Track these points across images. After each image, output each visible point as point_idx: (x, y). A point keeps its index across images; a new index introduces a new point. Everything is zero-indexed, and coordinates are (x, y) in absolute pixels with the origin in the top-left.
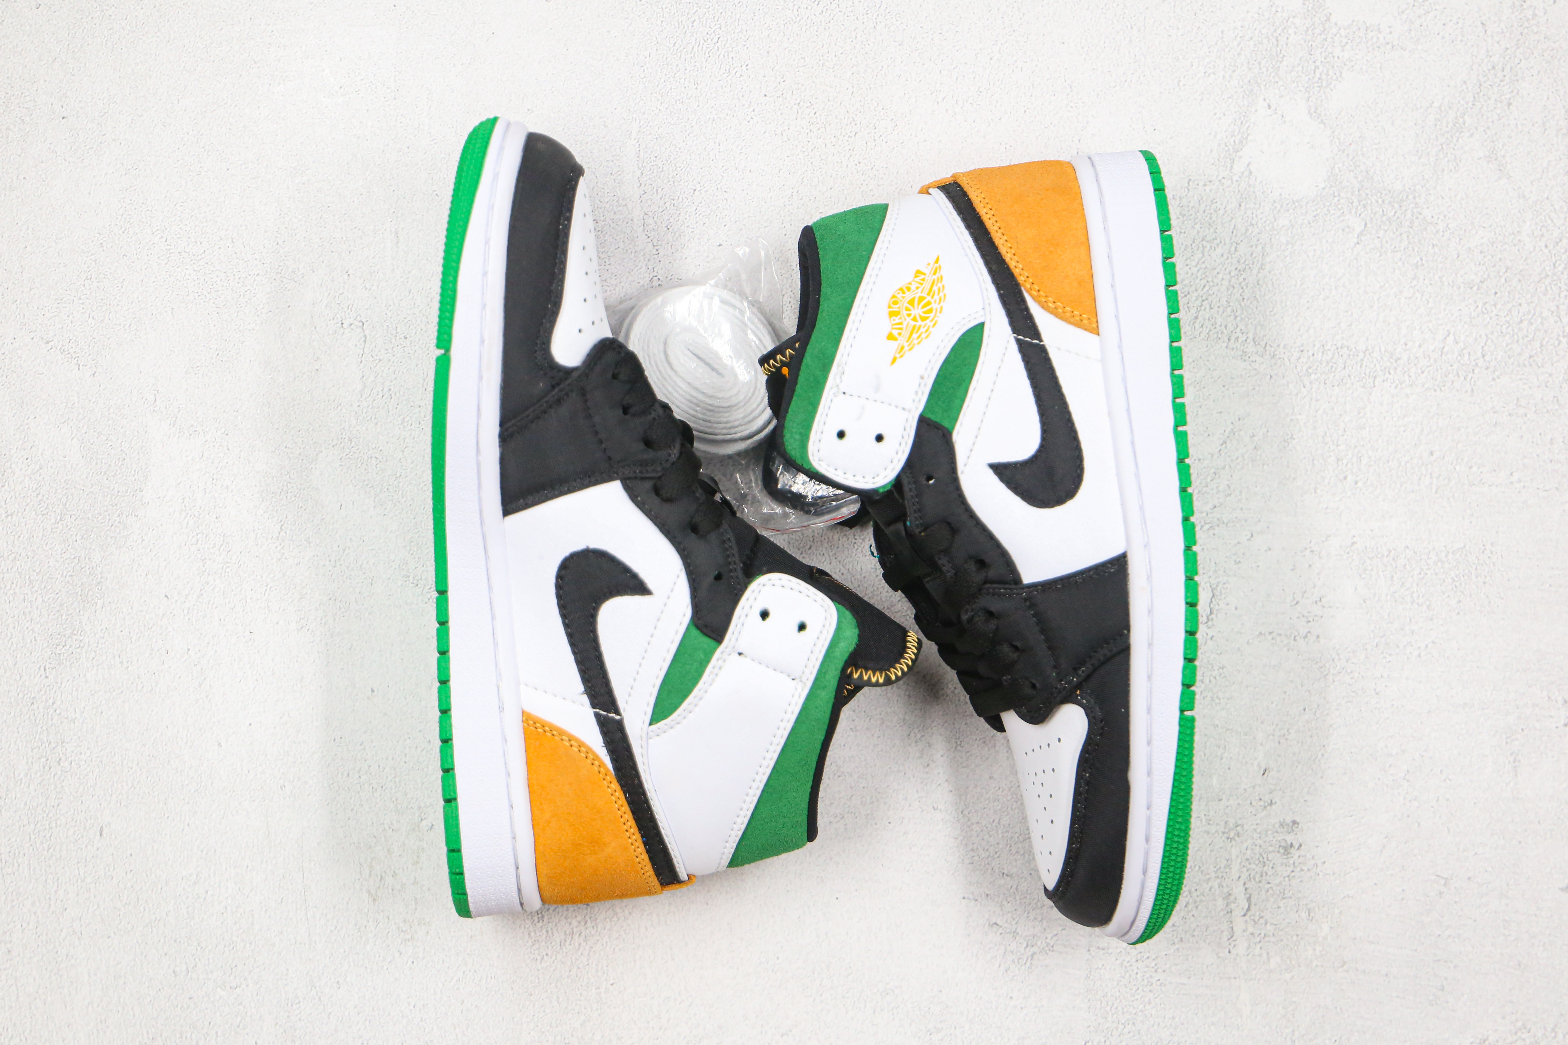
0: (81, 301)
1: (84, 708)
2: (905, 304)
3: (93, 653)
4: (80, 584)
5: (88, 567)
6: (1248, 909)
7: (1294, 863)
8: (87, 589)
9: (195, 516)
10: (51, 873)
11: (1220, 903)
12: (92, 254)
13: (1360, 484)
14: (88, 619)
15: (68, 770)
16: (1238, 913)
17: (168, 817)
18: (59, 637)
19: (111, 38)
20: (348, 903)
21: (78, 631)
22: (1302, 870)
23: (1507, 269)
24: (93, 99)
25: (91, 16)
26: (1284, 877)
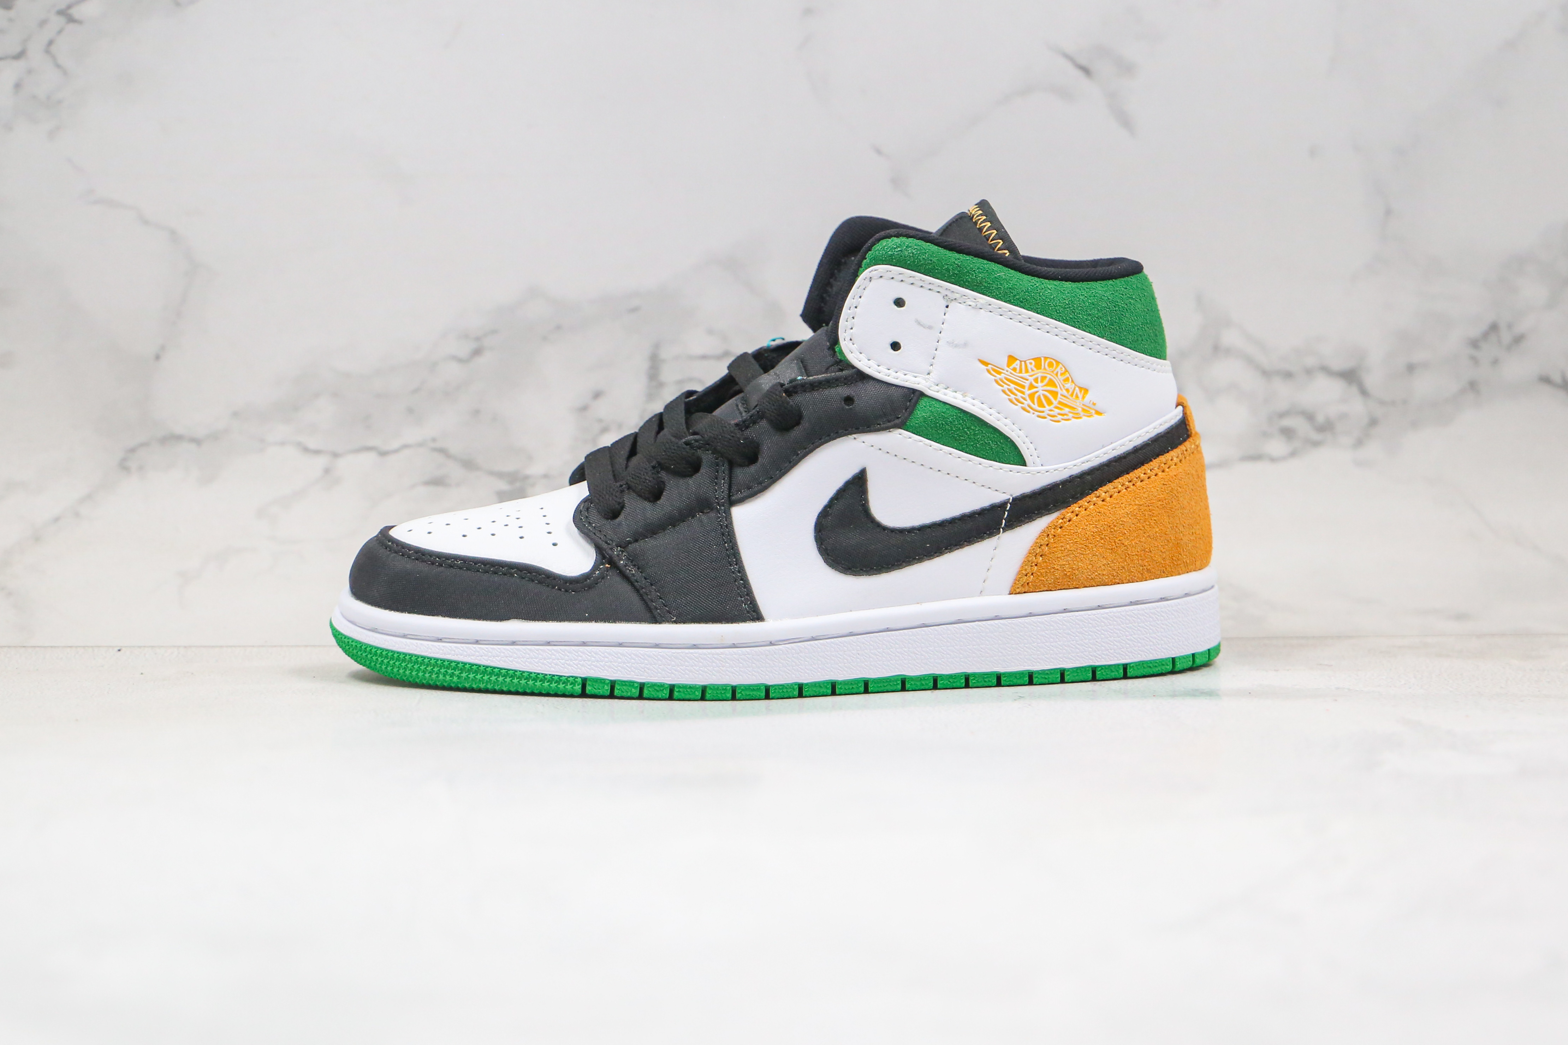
2: (1049, 376)
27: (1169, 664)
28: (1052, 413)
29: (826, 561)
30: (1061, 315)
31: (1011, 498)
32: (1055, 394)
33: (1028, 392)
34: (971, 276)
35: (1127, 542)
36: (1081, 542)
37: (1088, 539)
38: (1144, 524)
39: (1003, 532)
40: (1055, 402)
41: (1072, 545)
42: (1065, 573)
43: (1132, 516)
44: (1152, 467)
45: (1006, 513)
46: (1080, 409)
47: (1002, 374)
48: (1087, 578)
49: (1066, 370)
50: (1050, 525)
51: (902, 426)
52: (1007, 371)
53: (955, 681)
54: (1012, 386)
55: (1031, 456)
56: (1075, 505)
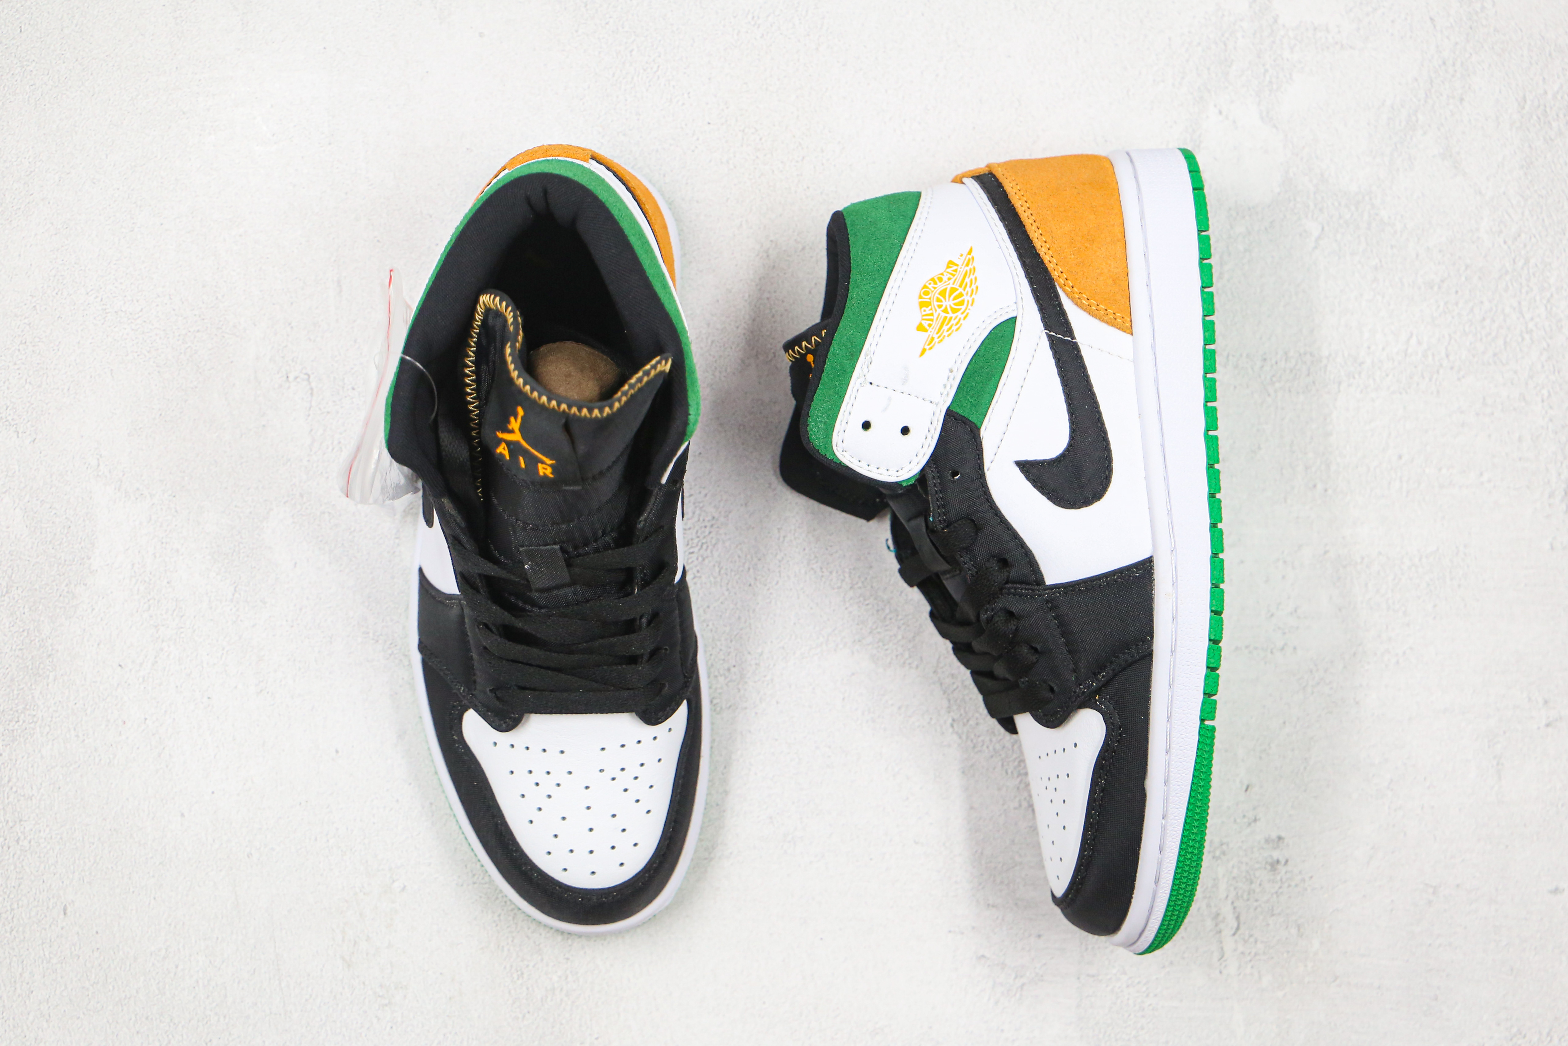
0: (16, 367)
1: (41, 784)
2: (937, 295)
3: (47, 729)
4: (30, 657)
5: (37, 640)
6: (1238, 929)
7: (1281, 880)
8: (38, 663)
9: (145, 581)
10: (15, 956)
11: (1209, 923)
12: (25, 318)
13: (1330, 492)
14: (41, 693)
15: (27, 848)
16: (1227, 933)
17: (133, 892)
18: (11, 712)
19: (33, 94)
20: (322, 970)
21: (30, 706)
22: (1289, 886)
23: (1467, 267)
24: (18, 158)
25: (12, 73)
26: (1272, 894)
28: (969, 293)
29: (1098, 499)
31: (1045, 331)
32: (953, 290)
33: (950, 314)
39: (1075, 338)
40: (960, 290)
42: (1113, 284)
45: (1058, 336)
46: (966, 268)
47: (934, 336)
48: (1119, 265)
49: (932, 280)
51: (977, 429)
52: (932, 332)
54: (944, 328)
55: (1008, 311)
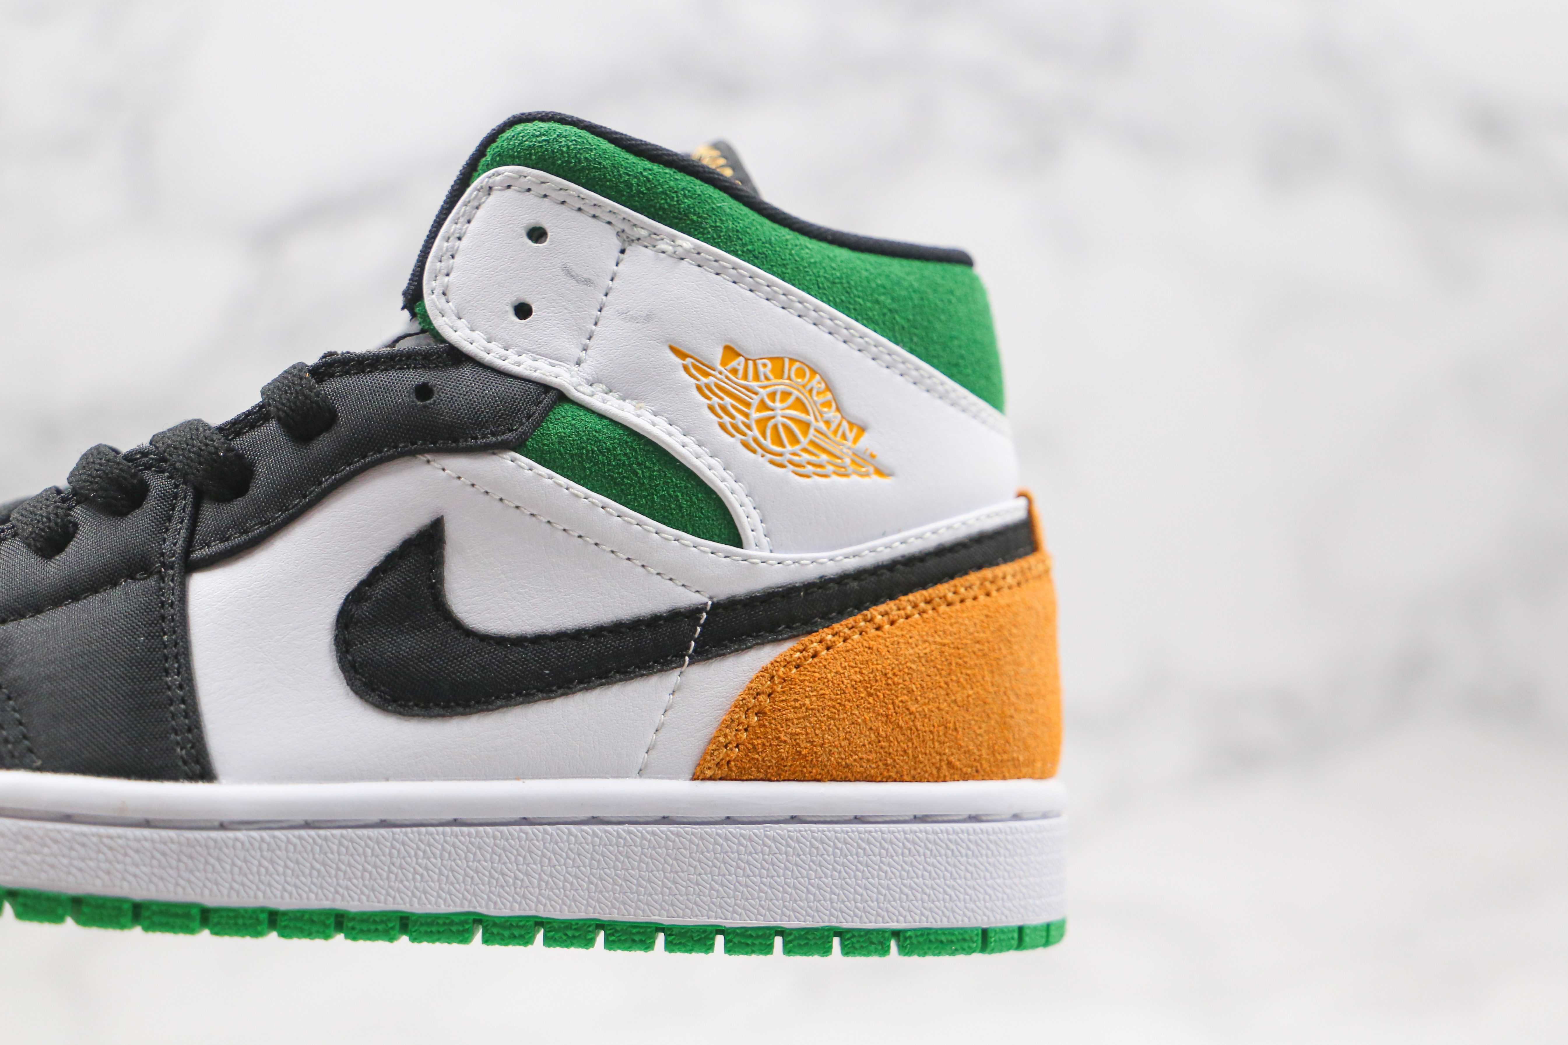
27: (975, 939)
28: (796, 458)
29: (351, 683)
30: (825, 292)
31: (710, 603)
32: (806, 426)
33: (755, 415)
34: (669, 200)
35: (916, 706)
36: (833, 696)
37: (844, 693)
38: (948, 680)
39: (689, 665)
40: (804, 441)
41: (814, 699)
42: (798, 749)
43: (927, 661)
44: (967, 584)
45: (699, 629)
46: (847, 460)
47: (711, 378)
48: (838, 763)
49: (829, 388)
50: (779, 660)
51: (519, 446)
52: (720, 373)
53: (577, 934)
54: (728, 400)
55: (752, 531)
56: (825, 630)
